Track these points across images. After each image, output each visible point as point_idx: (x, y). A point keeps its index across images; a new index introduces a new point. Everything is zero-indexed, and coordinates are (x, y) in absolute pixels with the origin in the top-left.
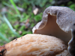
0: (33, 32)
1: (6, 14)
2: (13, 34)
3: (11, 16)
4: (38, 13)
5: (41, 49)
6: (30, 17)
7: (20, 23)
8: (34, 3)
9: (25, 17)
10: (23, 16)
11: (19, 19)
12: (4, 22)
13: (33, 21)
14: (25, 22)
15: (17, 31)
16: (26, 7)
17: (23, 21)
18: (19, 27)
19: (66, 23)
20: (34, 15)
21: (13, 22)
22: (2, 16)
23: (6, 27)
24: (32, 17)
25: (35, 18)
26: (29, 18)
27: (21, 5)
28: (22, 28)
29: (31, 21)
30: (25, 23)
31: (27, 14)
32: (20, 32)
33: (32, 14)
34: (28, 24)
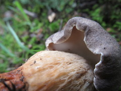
0: (47, 45)
1: (11, 21)
2: (21, 48)
3: (19, 23)
4: (55, 19)
5: (69, 73)
6: (44, 25)
7: (30, 34)
8: (49, 5)
9: (37, 25)
10: (34, 24)
11: (28, 28)
12: (8, 32)
13: (47, 31)
14: (37, 32)
15: (26, 44)
16: (39, 11)
17: (34, 30)
18: (29, 39)
19: (96, 44)
20: (49, 23)
21: (21, 32)
22: (5, 23)
23: (11, 40)
24: (46, 26)
25: (50, 27)
26: (42, 27)
27: (32, 8)
28: (33, 40)
29: (44, 31)
30: (36, 34)
31: (40, 21)
32: (30, 45)
33: (46, 21)
34: (40, 35)
